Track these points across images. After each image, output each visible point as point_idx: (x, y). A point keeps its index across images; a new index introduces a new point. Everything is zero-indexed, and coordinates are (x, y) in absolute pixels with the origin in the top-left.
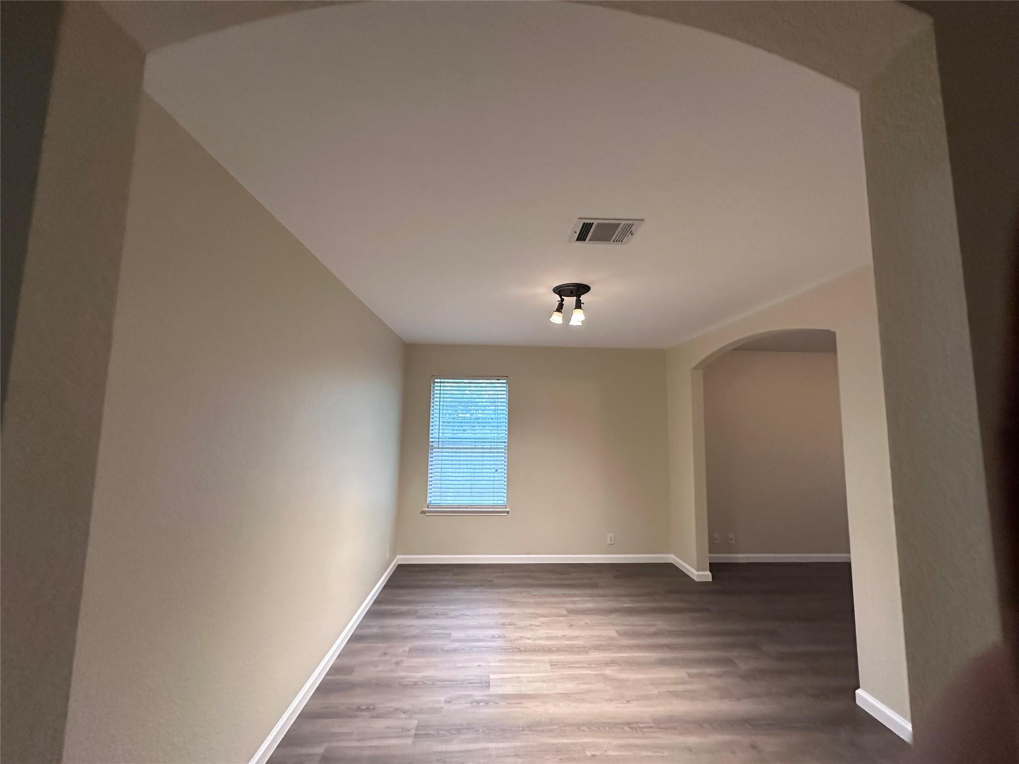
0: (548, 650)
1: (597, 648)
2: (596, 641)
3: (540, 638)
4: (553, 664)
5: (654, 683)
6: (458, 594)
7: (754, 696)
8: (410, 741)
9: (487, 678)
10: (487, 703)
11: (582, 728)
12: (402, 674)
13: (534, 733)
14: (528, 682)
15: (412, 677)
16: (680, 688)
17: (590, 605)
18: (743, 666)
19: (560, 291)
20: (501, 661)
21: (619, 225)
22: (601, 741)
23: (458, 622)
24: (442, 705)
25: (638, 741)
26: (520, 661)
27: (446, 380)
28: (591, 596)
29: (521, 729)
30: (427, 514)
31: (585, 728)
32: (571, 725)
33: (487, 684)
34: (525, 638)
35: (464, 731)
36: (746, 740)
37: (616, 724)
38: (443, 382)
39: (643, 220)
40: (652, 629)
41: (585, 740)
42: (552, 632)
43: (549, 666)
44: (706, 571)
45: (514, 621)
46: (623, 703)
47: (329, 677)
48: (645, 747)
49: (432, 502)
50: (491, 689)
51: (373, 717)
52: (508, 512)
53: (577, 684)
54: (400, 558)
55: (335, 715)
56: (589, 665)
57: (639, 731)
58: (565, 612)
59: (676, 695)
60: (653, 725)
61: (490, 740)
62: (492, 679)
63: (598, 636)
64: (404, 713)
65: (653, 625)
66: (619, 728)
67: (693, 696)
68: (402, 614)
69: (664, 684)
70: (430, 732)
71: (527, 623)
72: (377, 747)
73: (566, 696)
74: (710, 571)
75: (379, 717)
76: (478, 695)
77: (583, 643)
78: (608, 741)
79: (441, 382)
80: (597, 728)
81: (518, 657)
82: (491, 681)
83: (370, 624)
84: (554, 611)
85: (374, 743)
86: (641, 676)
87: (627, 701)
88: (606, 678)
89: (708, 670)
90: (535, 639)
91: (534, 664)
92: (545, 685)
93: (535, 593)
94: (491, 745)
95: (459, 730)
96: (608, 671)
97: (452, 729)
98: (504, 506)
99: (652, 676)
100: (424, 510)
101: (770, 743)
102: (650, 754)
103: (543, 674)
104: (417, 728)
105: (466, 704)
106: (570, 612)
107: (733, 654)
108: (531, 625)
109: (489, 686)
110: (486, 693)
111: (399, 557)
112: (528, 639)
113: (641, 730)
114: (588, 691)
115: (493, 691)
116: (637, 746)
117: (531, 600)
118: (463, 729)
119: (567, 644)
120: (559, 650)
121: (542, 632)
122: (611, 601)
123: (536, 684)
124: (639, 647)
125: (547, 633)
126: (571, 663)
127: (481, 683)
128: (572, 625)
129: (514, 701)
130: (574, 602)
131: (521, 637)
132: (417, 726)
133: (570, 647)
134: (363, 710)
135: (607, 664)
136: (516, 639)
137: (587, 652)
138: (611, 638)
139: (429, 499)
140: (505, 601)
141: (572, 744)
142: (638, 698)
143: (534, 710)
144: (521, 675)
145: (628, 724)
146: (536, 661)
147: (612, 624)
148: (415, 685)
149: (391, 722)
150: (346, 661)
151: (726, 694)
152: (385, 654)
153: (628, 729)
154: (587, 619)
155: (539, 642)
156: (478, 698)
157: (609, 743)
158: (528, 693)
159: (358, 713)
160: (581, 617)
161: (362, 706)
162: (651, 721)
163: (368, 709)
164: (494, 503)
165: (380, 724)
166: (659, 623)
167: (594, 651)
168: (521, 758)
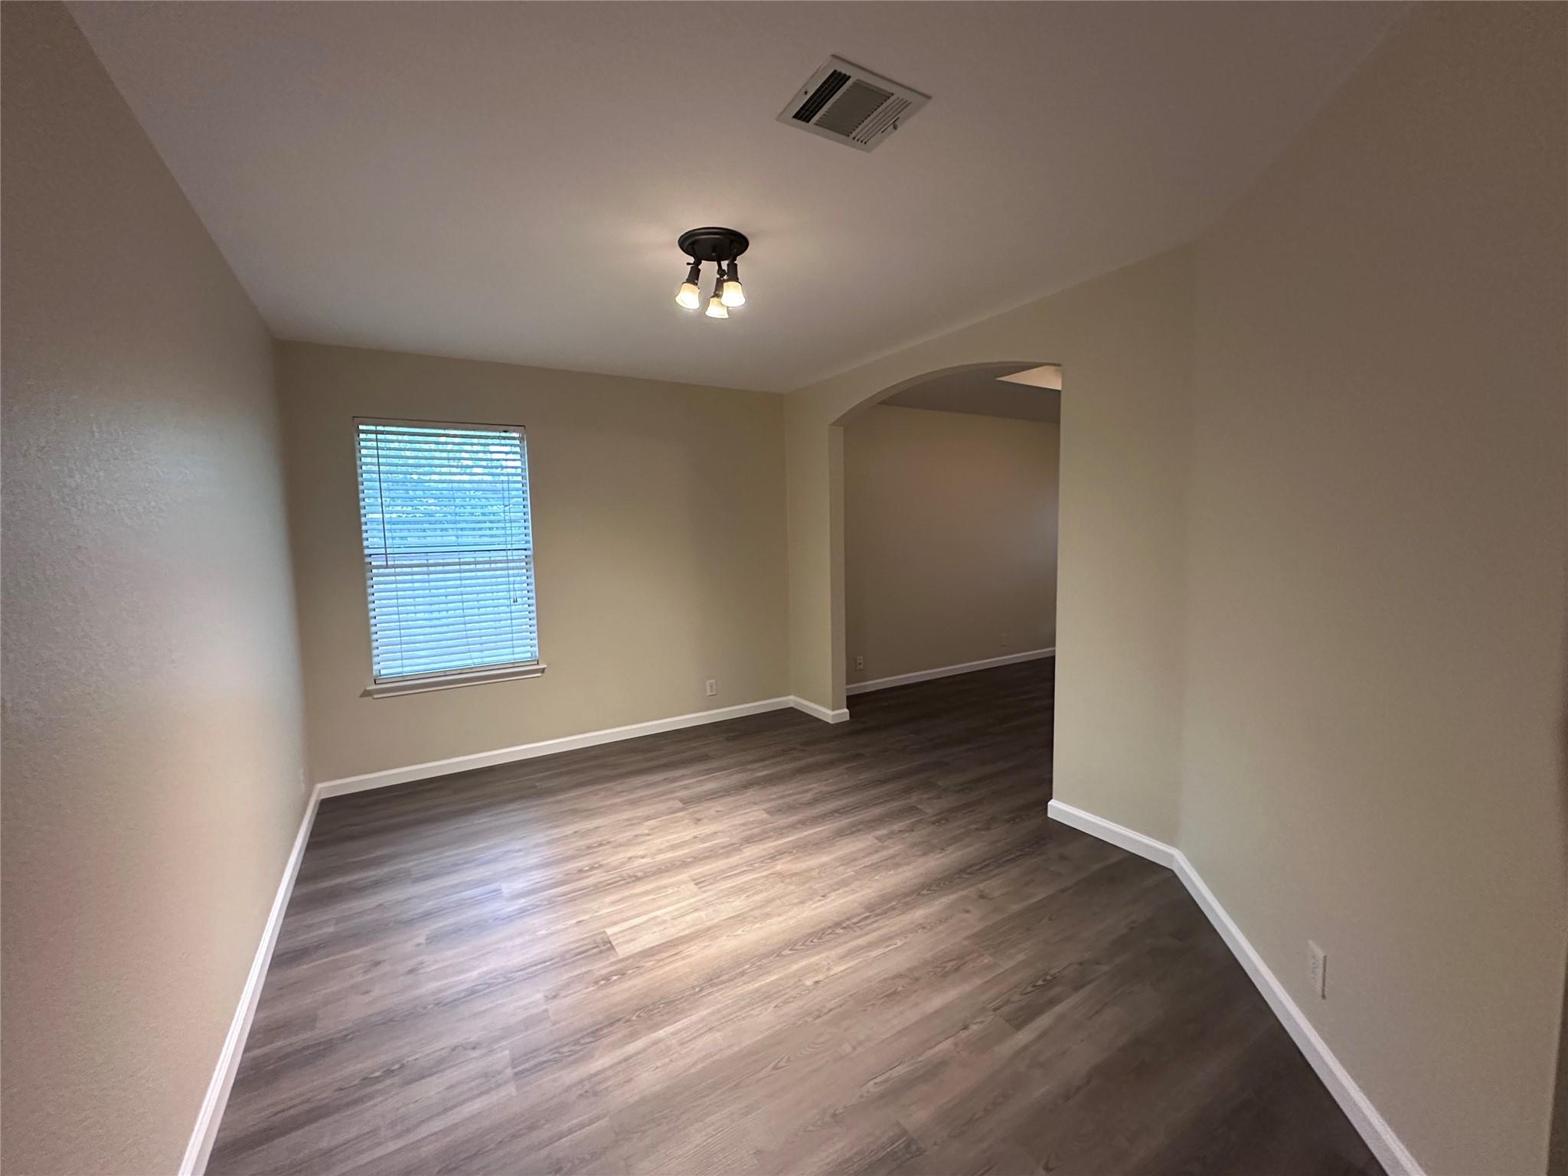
0: (684, 864)
1: (749, 840)
2: (744, 831)
3: (660, 851)
4: (698, 882)
5: (847, 861)
6: (480, 821)
7: (955, 840)
8: (511, 1089)
9: (602, 935)
10: (622, 973)
11: (783, 953)
12: (434, 985)
13: (720, 987)
14: (674, 919)
15: (462, 983)
16: (876, 858)
17: (710, 786)
18: (930, 810)
19: (693, 244)
20: (613, 903)
21: (887, 96)
22: (814, 959)
23: (501, 867)
24: (544, 1007)
25: (860, 942)
26: (646, 893)
27: (387, 429)
28: (708, 772)
29: (697, 990)
30: (375, 696)
31: (787, 952)
32: (766, 956)
33: (609, 945)
34: (636, 857)
35: (605, 1031)
36: (971, 892)
37: (823, 931)
38: (382, 433)
39: (929, 97)
40: (809, 796)
41: (795, 967)
42: (675, 837)
43: (694, 886)
44: (842, 708)
45: (605, 837)
46: (820, 900)
47: (257, 1052)
48: (871, 945)
49: (382, 672)
50: (617, 950)
51: (409, 1082)
52: (543, 671)
53: (748, 896)
54: (322, 788)
55: (317, 1114)
56: (751, 865)
57: (856, 929)
58: (680, 805)
59: (875, 867)
60: (867, 914)
61: (656, 1027)
62: (611, 935)
63: (743, 825)
64: (474, 1048)
65: (806, 791)
66: (830, 934)
67: (893, 863)
68: (378, 884)
69: (855, 860)
70: (544, 1059)
71: (629, 834)
72: (445, 1131)
73: (740, 919)
74: (848, 708)
75: (424, 1077)
76: (600, 967)
77: (728, 839)
78: (824, 955)
79: (377, 432)
80: (802, 945)
81: (639, 888)
82: (611, 939)
83: (309, 921)
84: (662, 807)
85: (437, 1125)
86: (825, 859)
87: (823, 896)
88: (781, 876)
89: (896, 827)
90: (653, 855)
91: (670, 891)
92: (702, 914)
93: (619, 788)
94: (661, 1033)
95: (595, 1033)
96: (780, 867)
97: (582, 1037)
98: (534, 660)
99: (839, 853)
100: (368, 688)
101: (994, 885)
102: (880, 951)
103: (692, 900)
104: (514, 1062)
105: (587, 988)
106: (686, 802)
107: (913, 799)
108: (636, 836)
109: (612, 948)
110: (612, 960)
111: (319, 786)
112: (643, 857)
113: (858, 927)
114: (769, 901)
115: (623, 951)
116: (861, 948)
117: (618, 800)
118: (601, 1029)
119: (707, 848)
120: (697, 859)
121: (659, 841)
122: (738, 772)
123: (688, 918)
124: (803, 823)
125: (668, 841)
126: (723, 871)
127: (597, 947)
128: (699, 820)
129: (667, 954)
130: (685, 787)
131: (630, 858)
132: (513, 1060)
133: (711, 851)
134: (378, 1080)
135: (773, 857)
136: (623, 863)
137: (740, 850)
138: (762, 822)
139: (376, 667)
140: (574, 812)
141: (781, 979)
142: (834, 888)
143: (700, 954)
144: (658, 913)
145: (838, 924)
146: (672, 885)
147: (755, 803)
148: (472, 993)
149: (451, 1076)
150: (283, 1009)
151: (928, 848)
152: (377, 964)
153: (842, 931)
154: (717, 806)
155: (661, 857)
156: (604, 972)
157: (828, 957)
158: (682, 934)
159: (369, 1090)
160: (707, 805)
161: (374, 1071)
162: (863, 910)
163: (389, 1073)
164: (515, 659)
165: (431, 1089)
166: (815, 786)
167: (747, 845)
168: (718, 1031)
